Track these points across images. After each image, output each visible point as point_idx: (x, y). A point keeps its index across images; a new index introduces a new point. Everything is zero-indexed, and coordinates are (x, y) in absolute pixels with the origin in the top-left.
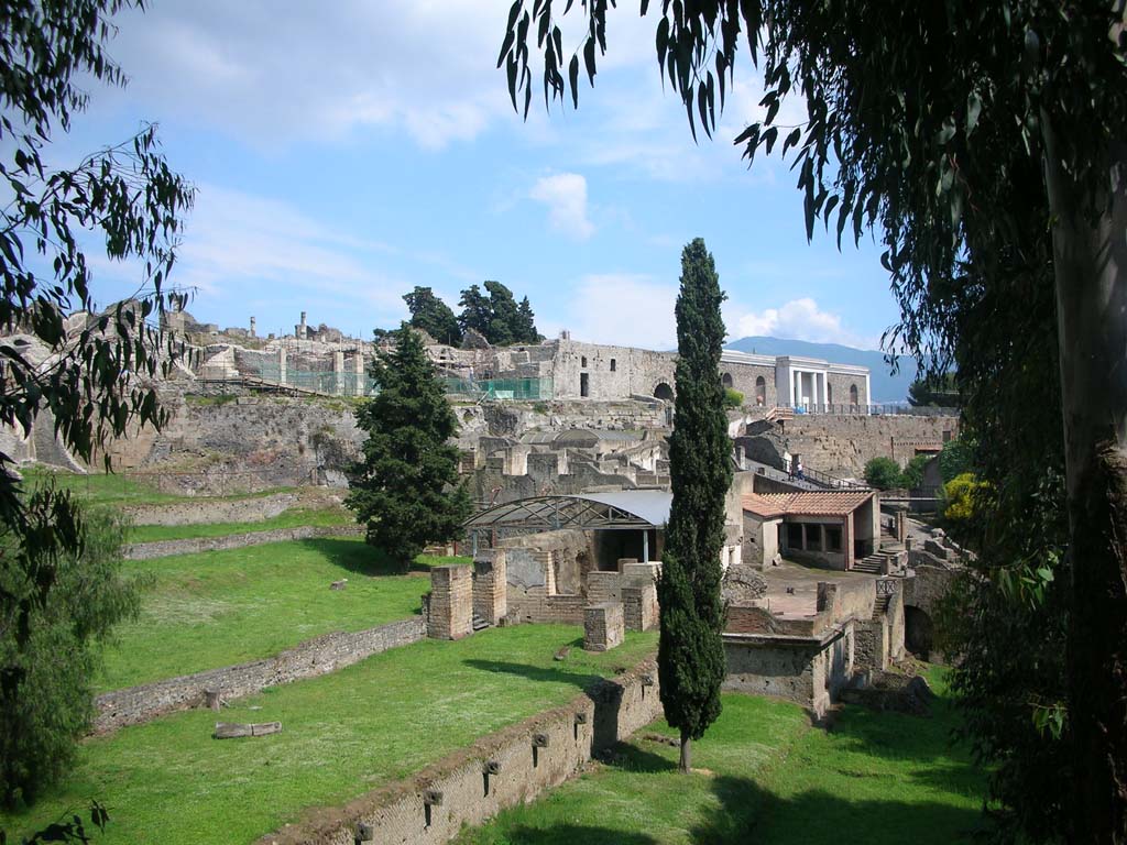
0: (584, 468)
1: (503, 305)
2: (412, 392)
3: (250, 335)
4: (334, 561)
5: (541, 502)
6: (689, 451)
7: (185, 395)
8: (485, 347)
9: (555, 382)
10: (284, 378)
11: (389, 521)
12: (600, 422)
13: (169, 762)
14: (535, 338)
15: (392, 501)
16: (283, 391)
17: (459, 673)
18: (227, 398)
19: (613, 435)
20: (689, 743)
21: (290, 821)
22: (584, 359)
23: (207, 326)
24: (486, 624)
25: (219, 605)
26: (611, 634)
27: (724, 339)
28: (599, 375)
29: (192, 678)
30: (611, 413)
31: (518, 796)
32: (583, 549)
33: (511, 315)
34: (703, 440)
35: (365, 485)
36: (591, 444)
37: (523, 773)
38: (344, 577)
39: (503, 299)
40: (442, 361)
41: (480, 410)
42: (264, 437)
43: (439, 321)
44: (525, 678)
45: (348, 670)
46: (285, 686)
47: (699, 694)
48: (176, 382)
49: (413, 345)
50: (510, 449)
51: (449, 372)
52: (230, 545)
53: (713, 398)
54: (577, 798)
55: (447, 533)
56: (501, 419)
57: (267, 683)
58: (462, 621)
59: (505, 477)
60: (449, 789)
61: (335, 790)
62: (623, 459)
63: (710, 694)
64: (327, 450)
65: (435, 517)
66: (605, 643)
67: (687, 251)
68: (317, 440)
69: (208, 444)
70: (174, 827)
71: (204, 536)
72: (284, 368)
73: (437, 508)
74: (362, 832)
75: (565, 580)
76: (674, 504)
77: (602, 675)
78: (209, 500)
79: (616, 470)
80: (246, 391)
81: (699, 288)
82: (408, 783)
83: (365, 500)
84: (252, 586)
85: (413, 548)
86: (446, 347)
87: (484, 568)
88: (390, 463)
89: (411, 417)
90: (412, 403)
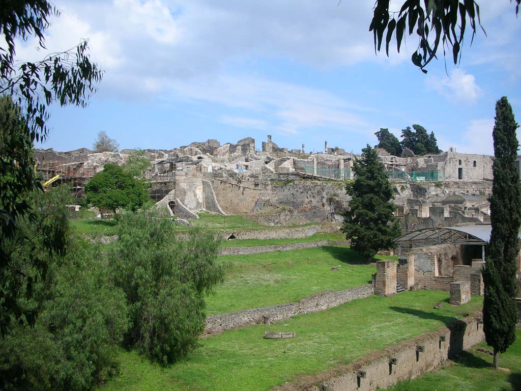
0: (457, 215)
1: (422, 136)
2: (373, 178)
3: (301, 152)
4: (335, 257)
5: (432, 230)
6: (500, 206)
7: (270, 180)
8: (412, 156)
9: (446, 172)
10: (315, 172)
11: (361, 239)
12: (468, 192)
13: (241, 349)
14: (437, 151)
15: (362, 229)
16: (315, 178)
17: (386, 313)
18: (289, 181)
19: (474, 198)
20: (498, 354)
21: (288, 381)
22: (460, 161)
23: (283, 149)
24: (403, 289)
25: (279, 276)
26: (463, 297)
27: (518, 148)
28: (468, 169)
29: (258, 310)
30: (473, 187)
31: (407, 376)
32: (455, 254)
33: (426, 140)
34: (507, 200)
35: (351, 222)
36: (462, 202)
37: (411, 364)
38: (339, 264)
39: (422, 133)
40: (391, 163)
41: (408, 186)
42: (306, 199)
43: (392, 144)
44: (417, 317)
45: (334, 309)
46: (302, 315)
47: (503, 330)
48: (266, 174)
49: (373, 155)
50: (421, 205)
51: (395, 169)
52: (288, 249)
53: (512, 178)
54: (438, 378)
55: (389, 245)
56: (419, 190)
57: (294, 313)
58: (391, 288)
59: (418, 218)
60: (370, 371)
61: (313, 367)
62: (477, 210)
63: (509, 330)
64: (335, 205)
65: (382, 237)
66: (460, 301)
67: (498, 103)
68: (330, 200)
69: (281, 203)
70: (234, 379)
71: (276, 244)
72: (315, 167)
73: (384, 233)
74: (323, 389)
75: (445, 269)
76: (492, 232)
77: (456, 317)
78: (280, 228)
79: (473, 215)
80: (298, 178)
81: (504, 122)
82: (350, 366)
83: (350, 229)
84: (296, 268)
85: (372, 252)
86: (393, 156)
87: (403, 262)
88: (361, 211)
89: (371, 189)
90: (372, 183)
